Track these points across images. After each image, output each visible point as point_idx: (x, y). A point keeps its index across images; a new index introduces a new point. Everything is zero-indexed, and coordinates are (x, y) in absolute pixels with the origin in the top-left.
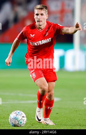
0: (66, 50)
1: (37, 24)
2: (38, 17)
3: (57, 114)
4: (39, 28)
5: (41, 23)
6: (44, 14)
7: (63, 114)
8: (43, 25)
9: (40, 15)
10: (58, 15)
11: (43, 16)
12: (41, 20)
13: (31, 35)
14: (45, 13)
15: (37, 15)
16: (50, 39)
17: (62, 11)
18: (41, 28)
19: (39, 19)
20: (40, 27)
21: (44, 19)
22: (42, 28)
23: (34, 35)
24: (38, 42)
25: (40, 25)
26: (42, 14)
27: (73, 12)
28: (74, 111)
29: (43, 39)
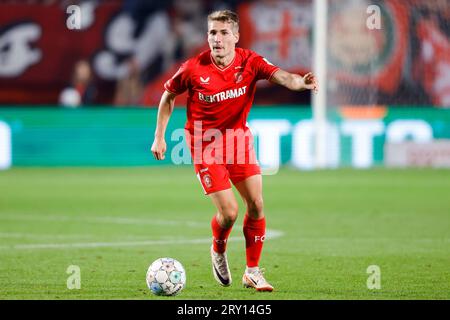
0: (294, 121)
1: (214, 53)
2: (216, 37)
3: (276, 267)
4: (220, 63)
5: (222, 53)
6: (229, 31)
7: (289, 267)
8: (227, 57)
9: (219, 34)
10: (276, 42)
11: (227, 36)
12: (221, 44)
13: (202, 79)
14: (232, 29)
15: (214, 32)
16: (244, 88)
17: (285, 33)
18: (223, 64)
19: (217, 42)
20: (222, 61)
21: (229, 43)
22: (226, 64)
23: (208, 79)
24: (217, 95)
25: (221, 57)
26: (224, 32)
27: (310, 33)
28: (315, 260)
29: (229, 89)
